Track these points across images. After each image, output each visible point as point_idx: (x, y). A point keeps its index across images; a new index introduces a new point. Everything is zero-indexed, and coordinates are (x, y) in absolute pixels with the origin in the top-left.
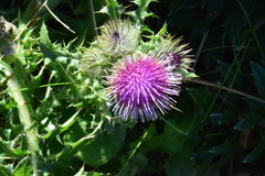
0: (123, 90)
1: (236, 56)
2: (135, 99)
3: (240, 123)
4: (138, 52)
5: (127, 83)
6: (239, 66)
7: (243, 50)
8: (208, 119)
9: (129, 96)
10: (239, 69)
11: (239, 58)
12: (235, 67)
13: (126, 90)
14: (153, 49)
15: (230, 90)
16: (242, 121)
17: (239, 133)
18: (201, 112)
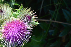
0: (7, 36)
1: (56, 8)
2: (13, 39)
3: (61, 34)
4: (12, 17)
5: (8, 32)
6: (58, 11)
7: (59, 5)
8: (48, 33)
9: (10, 38)
10: (58, 12)
11: (57, 8)
12: (56, 12)
13: (8, 35)
14: (18, 15)
15: (55, 22)
16: (62, 33)
17: (61, 38)
18: (45, 31)
